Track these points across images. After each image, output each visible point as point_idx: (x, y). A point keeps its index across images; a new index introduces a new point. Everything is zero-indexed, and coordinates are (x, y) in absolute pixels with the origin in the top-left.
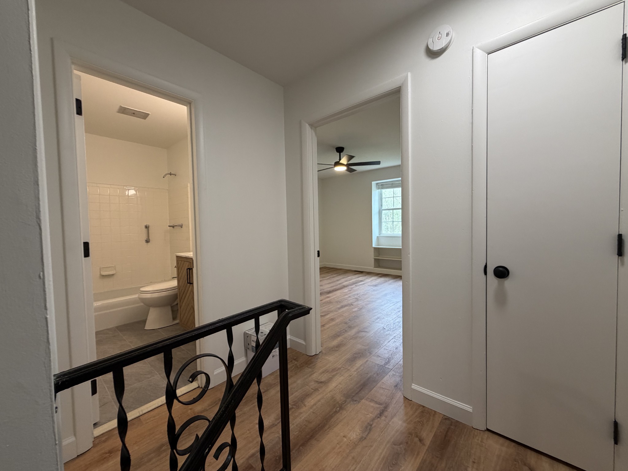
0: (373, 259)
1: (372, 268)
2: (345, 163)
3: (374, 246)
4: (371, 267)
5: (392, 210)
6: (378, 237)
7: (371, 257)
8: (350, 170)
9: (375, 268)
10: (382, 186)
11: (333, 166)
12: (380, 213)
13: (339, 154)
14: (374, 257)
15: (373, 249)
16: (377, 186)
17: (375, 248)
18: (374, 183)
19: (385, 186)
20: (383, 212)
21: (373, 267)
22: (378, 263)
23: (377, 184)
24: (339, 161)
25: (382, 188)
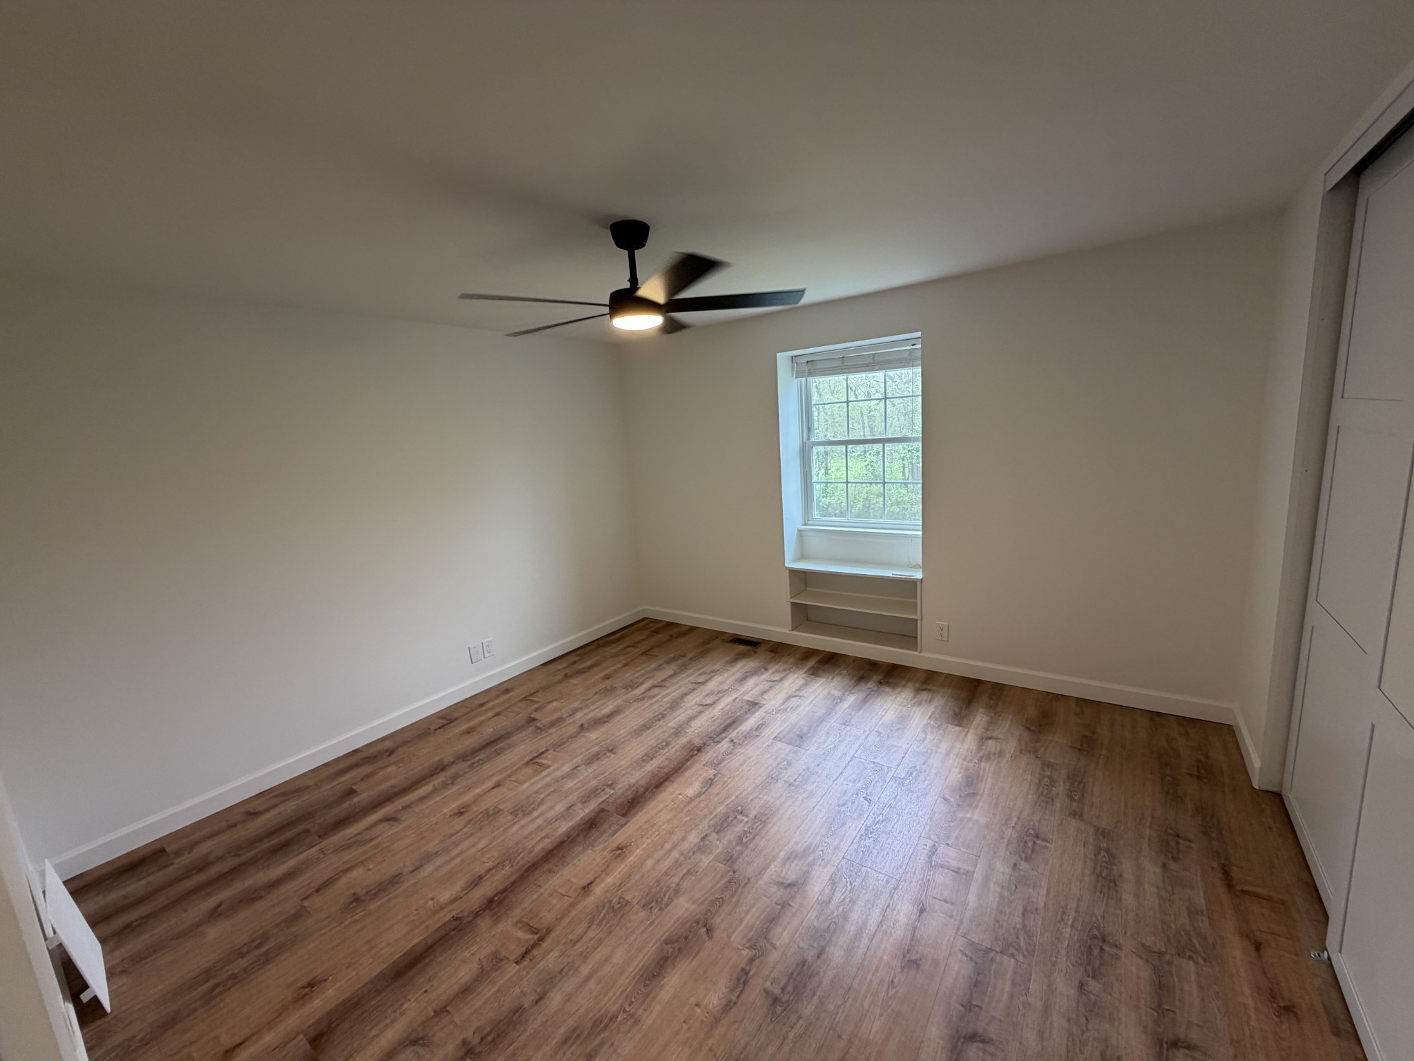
0: (789, 603)
1: (787, 631)
2: (660, 298)
3: (790, 564)
4: (780, 629)
5: (844, 447)
6: (800, 531)
7: (782, 598)
8: (672, 327)
9: (794, 633)
10: (812, 368)
11: (607, 310)
12: (805, 454)
13: (626, 253)
14: (792, 598)
15: (788, 572)
16: (793, 367)
17: (793, 572)
18: (783, 359)
19: (820, 365)
20: (815, 450)
21: (790, 628)
22: (803, 616)
23: (793, 358)
24: (628, 285)
25: (811, 374)
